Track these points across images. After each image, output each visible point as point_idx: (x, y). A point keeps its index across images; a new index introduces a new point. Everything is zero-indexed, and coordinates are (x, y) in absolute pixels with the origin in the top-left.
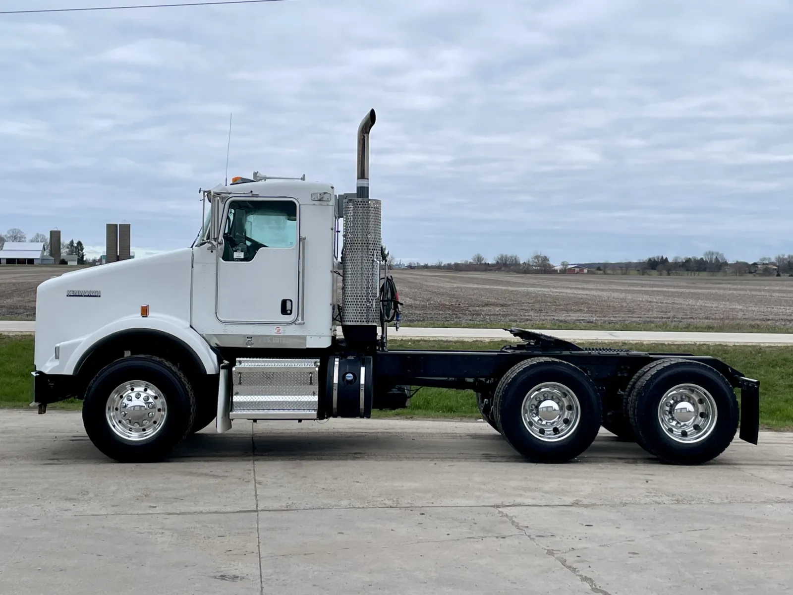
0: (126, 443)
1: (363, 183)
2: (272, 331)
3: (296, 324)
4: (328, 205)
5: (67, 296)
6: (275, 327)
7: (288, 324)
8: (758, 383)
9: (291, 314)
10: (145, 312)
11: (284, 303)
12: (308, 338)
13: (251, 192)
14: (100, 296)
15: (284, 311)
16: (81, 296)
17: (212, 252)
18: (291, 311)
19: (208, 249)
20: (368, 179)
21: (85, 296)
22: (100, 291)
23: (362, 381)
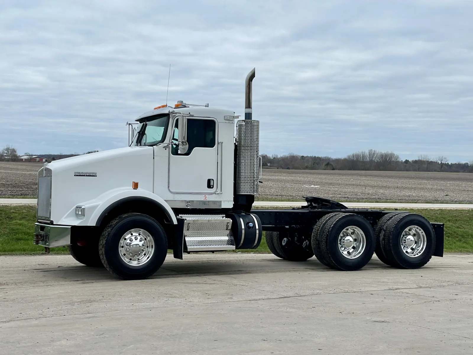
0: (131, 268)
1: (248, 110)
2: (201, 198)
3: (215, 194)
4: (232, 123)
5: (75, 176)
6: (204, 195)
7: (211, 194)
8: (443, 225)
9: (213, 188)
10: (136, 186)
11: (209, 181)
12: (222, 203)
13: (189, 113)
14: (96, 176)
15: (209, 186)
16: (84, 176)
17: (166, 149)
18: (213, 186)
19: (163, 148)
20: (252, 108)
21: (87, 176)
22: (96, 173)
23: (257, 227)
